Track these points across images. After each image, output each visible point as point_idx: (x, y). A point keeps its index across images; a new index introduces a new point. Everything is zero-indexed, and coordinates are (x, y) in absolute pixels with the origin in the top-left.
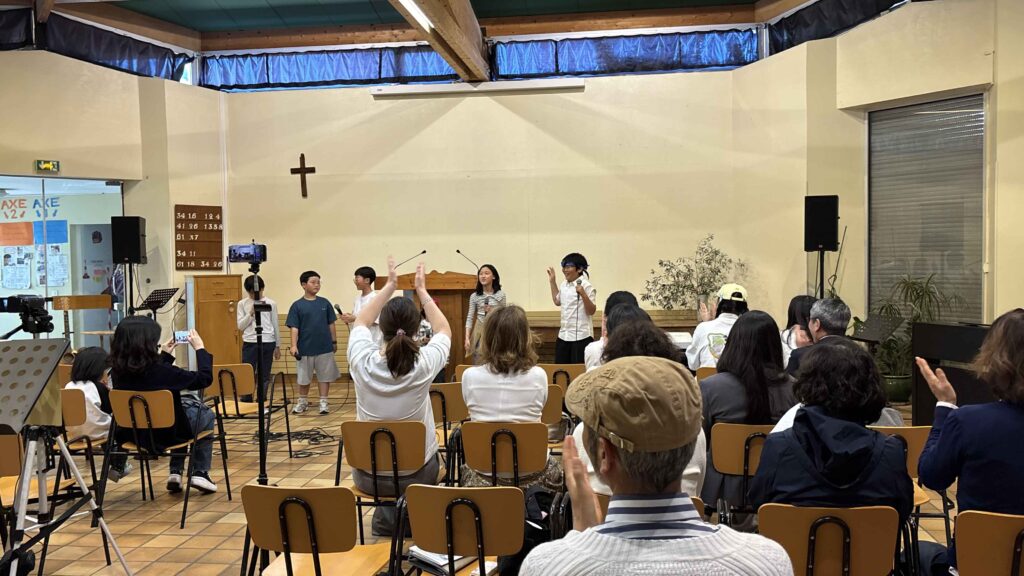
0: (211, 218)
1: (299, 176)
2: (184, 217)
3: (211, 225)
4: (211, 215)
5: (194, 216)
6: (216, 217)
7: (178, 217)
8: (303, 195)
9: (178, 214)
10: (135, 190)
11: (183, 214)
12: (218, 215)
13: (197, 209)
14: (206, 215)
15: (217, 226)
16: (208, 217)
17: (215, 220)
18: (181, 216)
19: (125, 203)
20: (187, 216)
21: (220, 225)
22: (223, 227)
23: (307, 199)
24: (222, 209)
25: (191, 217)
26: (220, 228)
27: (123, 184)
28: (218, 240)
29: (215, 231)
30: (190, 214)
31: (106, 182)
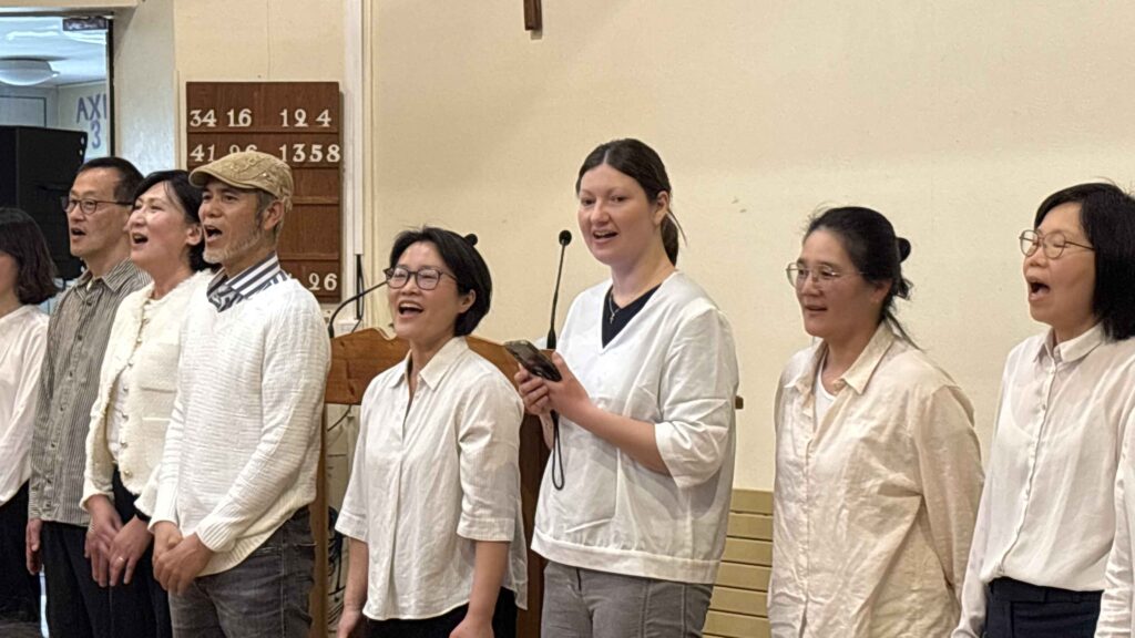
0: (301, 123)
2: (212, 122)
3: (301, 146)
4: (300, 115)
5: (245, 120)
6: (319, 119)
7: (196, 122)
8: (528, 28)
9: (197, 112)
10: (129, 41)
11: (212, 112)
12: (326, 112)
13: (256, 94)
14: (285, 113)
15: (325, 151)
16: (292, 120)
17: (315, 129)
18: (205, 120)
19: (115, 84)
20: (222, 118)
21: (330, 149)
22: (341, 152)
23: (540, 37)
24: (341, 89)
25: (236, 121)
26: (333, 157)
27: (111, 22)
28: (323, 200)
29: (316, 167)
30: (231, 114)
31: (65, 21)
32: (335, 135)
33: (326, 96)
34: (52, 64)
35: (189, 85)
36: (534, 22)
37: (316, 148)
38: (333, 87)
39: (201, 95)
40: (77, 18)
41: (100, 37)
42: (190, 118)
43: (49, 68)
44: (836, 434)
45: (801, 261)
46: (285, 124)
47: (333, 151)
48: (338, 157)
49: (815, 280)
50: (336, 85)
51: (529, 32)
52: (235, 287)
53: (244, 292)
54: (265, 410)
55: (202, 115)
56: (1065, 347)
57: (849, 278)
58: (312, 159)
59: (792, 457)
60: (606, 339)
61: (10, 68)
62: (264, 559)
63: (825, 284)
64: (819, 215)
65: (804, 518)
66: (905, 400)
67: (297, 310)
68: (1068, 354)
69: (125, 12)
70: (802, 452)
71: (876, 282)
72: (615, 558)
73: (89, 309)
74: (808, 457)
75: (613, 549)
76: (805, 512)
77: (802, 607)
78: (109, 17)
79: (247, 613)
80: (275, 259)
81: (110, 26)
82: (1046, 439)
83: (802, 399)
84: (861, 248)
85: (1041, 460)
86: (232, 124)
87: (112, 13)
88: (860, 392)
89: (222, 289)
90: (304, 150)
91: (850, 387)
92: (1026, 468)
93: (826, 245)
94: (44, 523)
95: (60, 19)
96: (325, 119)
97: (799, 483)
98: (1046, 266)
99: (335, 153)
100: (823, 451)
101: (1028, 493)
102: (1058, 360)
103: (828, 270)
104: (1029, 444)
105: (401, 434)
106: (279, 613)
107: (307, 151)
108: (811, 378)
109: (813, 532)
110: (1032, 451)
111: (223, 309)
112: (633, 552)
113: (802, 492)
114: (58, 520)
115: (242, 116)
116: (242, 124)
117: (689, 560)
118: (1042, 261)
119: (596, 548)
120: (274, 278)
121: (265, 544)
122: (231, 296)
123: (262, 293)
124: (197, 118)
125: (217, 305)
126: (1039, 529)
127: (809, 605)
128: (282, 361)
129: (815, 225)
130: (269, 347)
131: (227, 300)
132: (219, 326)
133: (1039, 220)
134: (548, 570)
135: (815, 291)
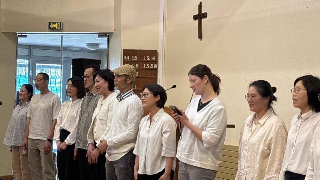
1: (197, 21)
2: (128, 59)
3: (148, 64)
4: (148, 57)
5: (136, 58)
6: (153, 58)
7: (125, 58)
8: (199, 38)
9: (125, 56)
10: (112, 40)
11: (129, 56)
12: (154, 57)
13: (139, 53)
14: (145, 57)
15: (153, 66)
16: (146, 58)
17: (152, 60)
18: (127, 58)
19: (109, 50)
20: (131, 58)
21: (155, 65)
22: (157, 66)
23: (202, 40)
24: (158, 52)
25: (134, 58)
26: (155, 67)
27: (108, 36)
28: (153, 77)
29: (152, 69)
30: (133, 57)
31: (98, 35)
32: (156, 62)
33: (155, 53)
34: (99, 45)
35: (124, 50)
36: (200, 37)
37: (152, 65)
38: (156, 51)
39: (127, 52)
40: (101, 35)
41: (106, 39)
42: (124, 57)
43: (98, 46)
44: (256, 134)
45: (248, 94)
46: (145, 59)
47: (155, 66)
48: (156, 67)
49: (251, 98)
50: (157, 50)
51: (199, 39)
52: (122, 96)
53: (124, 97)
54: (128, 125)
55: (126, 57)
56: (304, 115)
57: (258, 97)
58: (151, 67)
59: (245, 140)
60: (198, 111)
61: (89, 46)
62: (125, 159)
63: (253, 99)
64: (252, 83)
65: (247, 154)
66: (272, 126)
67: (135, 102)
68: (304, 117)
69: (111, 33)
70: (247, 138)
71: (266, 98)
72: (194, 162)
73: (89, 100)
74: (249, 140)
75: (193, 160)
76: (247, 153)
77: (245, 176)
78: (108, 35)
79: (120, 171)
80: (132, 90)
81: (108, 37)
82: (298, 137)
83: (249, 126)
84: (261, 90)
85: (297, 142)
86: (133, 59)
87: (109, 34)
88: (262, 125)
89: (119, 96)
90: (149, 65)
91: (260, 124)
92: (293, 144)
93: (253, 90)
94: (79, 149)
95: (97, 35)
96: (154, 58)
97: (246, 146)
98: (296, 96)
99: (156, 66)
100: (252, 138)
101: (293, 150)
102: (302, 119)
103: (253, 95)
104: (294, 138)
105: (148, 131)
106: (127, 172)
107: (150, 66)
108: (252, 121)
109: (248, 157)
110: (295, 140)
111: (120, 101)
112: (198, 161)
113: (247, 148)
114: (81, 148)
115: (135, 57)
116: (135, 59)
117: (211, 164)
118: (295, 95)
119: (189, 159)
120: (131, 94)
121: (125, 155)
122: (121, 98)
123: (128, 98)
124: (125, 57)
125: (119, 100)
126: (295, 159)
127: (247, 175)
128: (132, 114)
129: (251, 85)
130: (129, 110)
131: (120, 99)
132: (119, 105)
133: (295, 85)
134: (179, 163)
135: (251, 101)
